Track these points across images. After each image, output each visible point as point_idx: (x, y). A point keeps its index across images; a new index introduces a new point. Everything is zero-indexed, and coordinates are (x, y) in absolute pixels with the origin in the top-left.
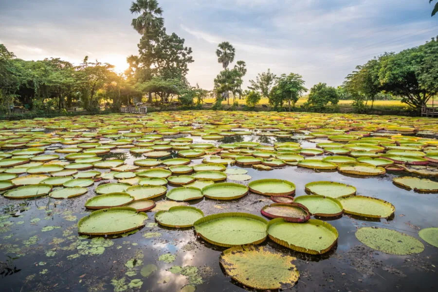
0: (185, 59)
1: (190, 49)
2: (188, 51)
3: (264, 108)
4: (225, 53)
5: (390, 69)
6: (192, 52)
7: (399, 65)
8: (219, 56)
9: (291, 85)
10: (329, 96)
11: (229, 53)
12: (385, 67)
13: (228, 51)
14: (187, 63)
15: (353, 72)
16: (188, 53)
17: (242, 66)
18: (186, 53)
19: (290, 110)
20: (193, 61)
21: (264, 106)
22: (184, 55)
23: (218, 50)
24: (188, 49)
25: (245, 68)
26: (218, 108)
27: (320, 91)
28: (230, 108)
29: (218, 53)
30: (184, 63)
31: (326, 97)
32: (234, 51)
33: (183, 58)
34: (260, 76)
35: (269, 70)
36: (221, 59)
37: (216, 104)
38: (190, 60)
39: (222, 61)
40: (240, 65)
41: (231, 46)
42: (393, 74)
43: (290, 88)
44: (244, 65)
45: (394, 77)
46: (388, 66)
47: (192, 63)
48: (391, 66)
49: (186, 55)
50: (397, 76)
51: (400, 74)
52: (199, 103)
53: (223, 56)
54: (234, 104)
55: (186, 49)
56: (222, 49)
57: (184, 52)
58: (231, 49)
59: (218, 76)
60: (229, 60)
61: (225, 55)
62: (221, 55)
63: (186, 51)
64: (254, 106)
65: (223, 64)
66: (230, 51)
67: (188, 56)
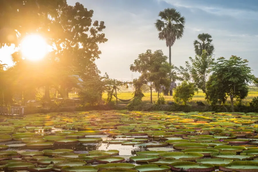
0: (94, 38)
1: (102, 23)
2: (99, 27)
3: (200, 107)
4: (170, 25)
6: (104, 27)
8: (160, 29)
9: (231, 74)
11: (176, 25)
13: (174, 22)
14: (98, 43)
16: (100, 29)
17: (206, 42)
18: (97, 30)
19: (233, 110)
20: (106, 40)
21: (200, 104)
22: (93, 32)
23: (159, 21)
24: (99, 24)
26: (135, 107)
28: (152, 107)
29: (159, 25)
30: (94, 43)
32: (182, 22)
33: (92, 36)
34: (192, 61)
36: (162, 33)
37: (134, 101)
38: (102, 39)
39: (166, 36)
40: (203, 40)
41: (177, 15)
43: (229, 78)
47: (105, 42)
49: (96, 32)
52: (109, 100)
53: (165, 29)
54: (159, 101)
55: (96, 24)
56: (165, 19)
57: (93, 28)
58: (178, 18)
59: (136, 60)
60: (175, 35)
61: (169, 28)
62: (162, 29)
63: (97, 27)
64: (184, 104)
65: (166, 41)
66: (177, 21)
67: (100, 33)
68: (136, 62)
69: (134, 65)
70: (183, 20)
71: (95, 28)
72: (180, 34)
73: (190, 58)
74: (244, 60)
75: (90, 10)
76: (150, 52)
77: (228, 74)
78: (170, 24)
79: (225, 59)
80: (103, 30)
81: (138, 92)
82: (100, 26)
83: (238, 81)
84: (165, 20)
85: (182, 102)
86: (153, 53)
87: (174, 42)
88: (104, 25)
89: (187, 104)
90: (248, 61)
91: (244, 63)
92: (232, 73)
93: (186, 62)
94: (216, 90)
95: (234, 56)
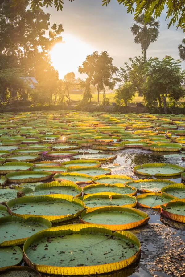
1: (61, 26)
6: (63, 30)
8: (135, 33)
9: (161, 75)
11: (151, 29)
13: (148, 26)
16: (58, 32)
18: (55, 33)
21: (140, 105)
24: (58, 27)
26: (82, 108)
28: (96, 108)
29: (135, 29)
32: (157, 26)
33: (51, 39)
36: (138, 38)
39: (141, 41)
41: (152, 19)
49: (55, 35)
54: (104, 102)
55: (54, 27)
56: (141, 23)
57: (51, 31)
58: (152, 22)
59: (84, 62)
60: (149, 38)
61: (143, 32)
62: (137, 33)
63: (55, 30)
64: (125, 105)
65: (141, 45)
66: (151, 25)
67: (58, 36)
68: (84, 63)
69: (82, 67)
70: (158, 24)
71: (53, 31)
72: (155, 38)
73: (130, 59)
74: (177, 61)
75: (47, 14)
76: (97, 54)
77: (159, 75)
78: (145, 28)
79: (158, 59)
80: (61, 33)
81: (87, 93)
82: (58, 29)
83: (169, 82)
84: (141, 25)
85: (122, 103)
86: (99, 54)
87: (149, 45)
88: (62, 28)
89: (128, 106)
90: (181, 62)
91: (177, 63)
92: (163, 74)
93: (125, 63)
94: (152, 91)
95: (168, 57)
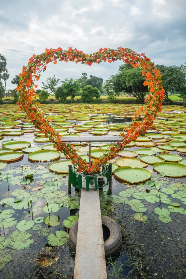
3: (52, 101)
5: (133, 78)
7: (137, 77)
9: (73, 86)
10: (95, 93)
12: (129, 77)
15: (109, 79)
19: (72, 103)
25: (8, 74)
27: (90, 90)
31: (94, 94)
35: (54, 75)
42: (134, 81)
44: (7, 72)
45: (135, 83)
46: (131, 76)
48: (133, 76)
50: (136, 82)
51: (138, 81)
